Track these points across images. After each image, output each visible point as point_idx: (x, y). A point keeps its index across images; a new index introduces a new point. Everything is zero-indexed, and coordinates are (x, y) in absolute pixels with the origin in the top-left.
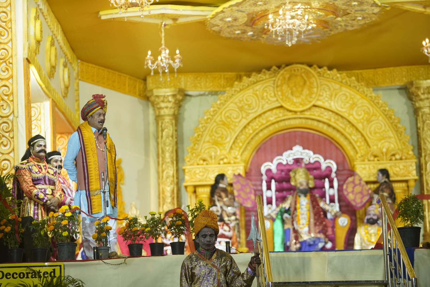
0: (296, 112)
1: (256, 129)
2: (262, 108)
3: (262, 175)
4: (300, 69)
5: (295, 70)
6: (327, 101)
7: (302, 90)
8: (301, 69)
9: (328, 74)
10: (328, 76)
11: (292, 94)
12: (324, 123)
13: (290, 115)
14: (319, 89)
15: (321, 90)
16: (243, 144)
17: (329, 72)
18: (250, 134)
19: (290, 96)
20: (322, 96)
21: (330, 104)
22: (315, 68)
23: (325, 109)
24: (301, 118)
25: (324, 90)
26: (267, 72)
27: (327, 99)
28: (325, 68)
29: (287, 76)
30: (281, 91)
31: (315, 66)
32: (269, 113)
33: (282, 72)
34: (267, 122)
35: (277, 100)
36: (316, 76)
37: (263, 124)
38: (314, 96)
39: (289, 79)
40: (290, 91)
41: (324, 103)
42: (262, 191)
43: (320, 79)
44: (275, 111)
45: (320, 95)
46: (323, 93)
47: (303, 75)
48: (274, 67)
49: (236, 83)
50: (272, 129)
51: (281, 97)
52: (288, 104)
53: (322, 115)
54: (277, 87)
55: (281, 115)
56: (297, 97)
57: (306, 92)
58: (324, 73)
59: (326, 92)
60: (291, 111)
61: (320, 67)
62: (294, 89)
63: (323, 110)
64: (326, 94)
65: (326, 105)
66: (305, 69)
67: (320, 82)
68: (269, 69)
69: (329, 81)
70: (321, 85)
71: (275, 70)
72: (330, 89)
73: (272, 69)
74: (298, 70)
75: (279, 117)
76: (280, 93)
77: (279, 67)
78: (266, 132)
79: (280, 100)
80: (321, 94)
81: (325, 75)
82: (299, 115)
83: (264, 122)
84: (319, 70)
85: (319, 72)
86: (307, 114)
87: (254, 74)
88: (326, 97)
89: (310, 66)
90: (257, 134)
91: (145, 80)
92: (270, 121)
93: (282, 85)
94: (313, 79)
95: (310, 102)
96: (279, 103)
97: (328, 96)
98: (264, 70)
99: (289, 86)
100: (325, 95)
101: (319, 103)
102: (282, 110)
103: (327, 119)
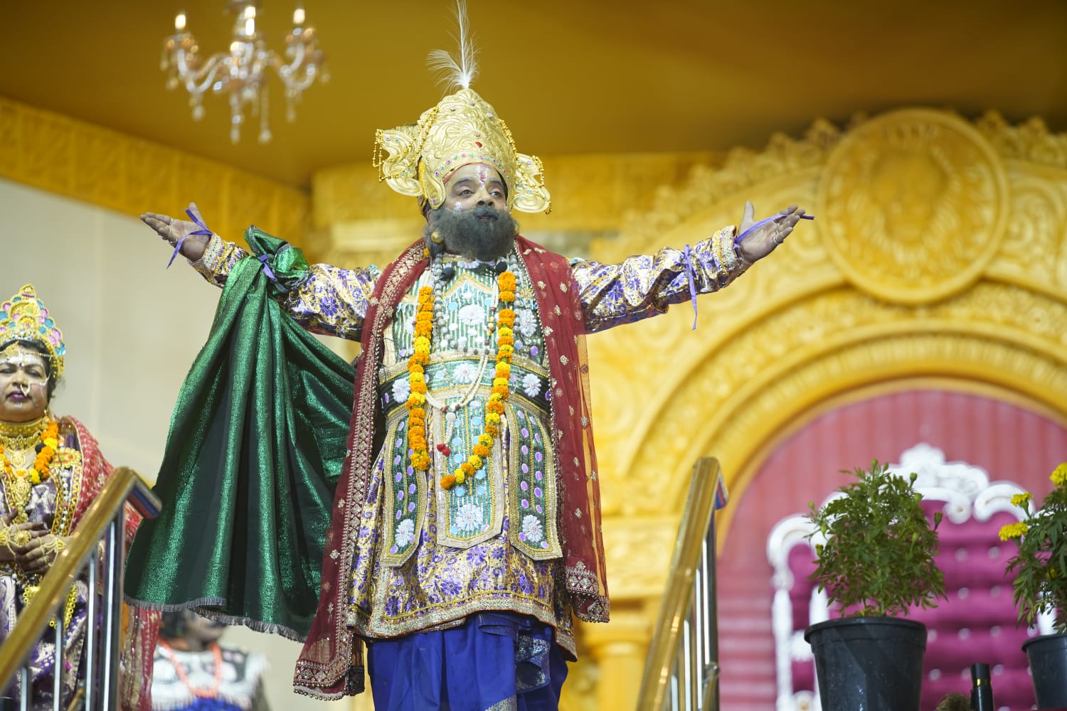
0: (909, 308)
1: (743, 382)
2: (769, 289)
3: (771, 570)
4: (921, 128)
5: (900, 134)
6: (1043, 259)
7: (931, 215)
8: (928, 127)
9: (1050, 150)
10: (1048, 158)
11: (889, 230)
12: (1035, 353)
13: (887, 322)
14: (1005, 210)
15: (1012, 213)
16: (691, 442)
17: (1052, 141)
18: (721, 402)
19: (880, 239)
20: (1019, 237)
21: (1053, 271)
22: (992, 125)
23: (1033, 292)
24: (935, 334)
25: (1027, 212)
26: (789, 144)
27: (1038, 250)
28: (1037, 124)
29: (869, 157)
30: (845, 218)
31: (994, 116)
32: (799, 314)
33: (848, 141)
34: (792, 349)
35: (829, 259)
36: (992, 154)
37: (771, 360)
38: (981, 238)
39: (877, 168)
40: (879, 221)
41: (1026, 266)
42: (770, 635)
43: (1008, 169)
44: (822, 305)
45: (1007, 235)
46: (1022, 226)
47: (936, 151)
48: (822, 126)
49: (664, 192)
50: (814, 381)
51: (843, 244)
52: (875, 272)
53: (1019, 319)
54: (829, 202)
55: (848, 320)
56: (910, 243)
57: (946, 220)
58: (1030, 146)
59: (1035, 220)
60: (888, 304)
61: (1015, 120)
62: (896, 210)
63: (1024, 297)
64: (1037, 230)
65: (1039, 276)
66: (944, 127)
67: (1010, 182)
68: (798, 132)
69: (1048, 177)
70: (1014, 194)
71: (823, 135)
72: (1051, 207)
73: (813, 135)
74: (915, 132)
75: (841, 329)
76: (838, 229)
77: (842, 125)
78: (791, 395)
79: (838, 258)
80: (1015, 228)
81: (1035, 154)
82: (923, 321)
83: (778, 349)
84: (1012, 133)
85: (1009, 143)
86: (959, 317)
87: (738, 153)
88: (1036, 240)
89: (972, 115)
90: (752, 399)
91: (307, 189)
92: (800, 345)
93: (846, 196)
94: (982, 168)
95: (966, 262)
96: (837, 268)
97: (1043, 238)
98: (779, 138)
99: (874, 200)
100: (1029, 233)
101: (1006, 269)
102: (850, 301)
103: (1044, 336)
